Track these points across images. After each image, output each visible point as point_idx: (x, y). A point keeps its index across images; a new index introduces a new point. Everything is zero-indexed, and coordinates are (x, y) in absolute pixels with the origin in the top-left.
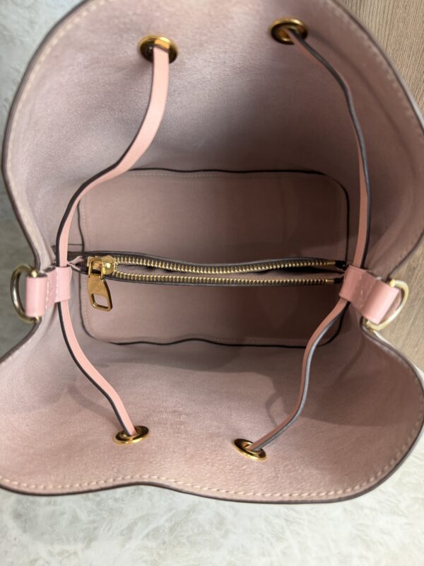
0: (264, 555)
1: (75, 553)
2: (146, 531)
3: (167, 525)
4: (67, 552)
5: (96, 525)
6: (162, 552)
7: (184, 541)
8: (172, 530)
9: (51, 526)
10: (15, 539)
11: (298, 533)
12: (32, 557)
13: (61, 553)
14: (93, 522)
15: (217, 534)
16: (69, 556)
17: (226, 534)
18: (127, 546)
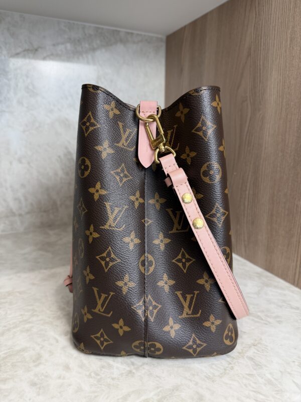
3: (156, 398)
9: (60, 392)
14: (94, 392)
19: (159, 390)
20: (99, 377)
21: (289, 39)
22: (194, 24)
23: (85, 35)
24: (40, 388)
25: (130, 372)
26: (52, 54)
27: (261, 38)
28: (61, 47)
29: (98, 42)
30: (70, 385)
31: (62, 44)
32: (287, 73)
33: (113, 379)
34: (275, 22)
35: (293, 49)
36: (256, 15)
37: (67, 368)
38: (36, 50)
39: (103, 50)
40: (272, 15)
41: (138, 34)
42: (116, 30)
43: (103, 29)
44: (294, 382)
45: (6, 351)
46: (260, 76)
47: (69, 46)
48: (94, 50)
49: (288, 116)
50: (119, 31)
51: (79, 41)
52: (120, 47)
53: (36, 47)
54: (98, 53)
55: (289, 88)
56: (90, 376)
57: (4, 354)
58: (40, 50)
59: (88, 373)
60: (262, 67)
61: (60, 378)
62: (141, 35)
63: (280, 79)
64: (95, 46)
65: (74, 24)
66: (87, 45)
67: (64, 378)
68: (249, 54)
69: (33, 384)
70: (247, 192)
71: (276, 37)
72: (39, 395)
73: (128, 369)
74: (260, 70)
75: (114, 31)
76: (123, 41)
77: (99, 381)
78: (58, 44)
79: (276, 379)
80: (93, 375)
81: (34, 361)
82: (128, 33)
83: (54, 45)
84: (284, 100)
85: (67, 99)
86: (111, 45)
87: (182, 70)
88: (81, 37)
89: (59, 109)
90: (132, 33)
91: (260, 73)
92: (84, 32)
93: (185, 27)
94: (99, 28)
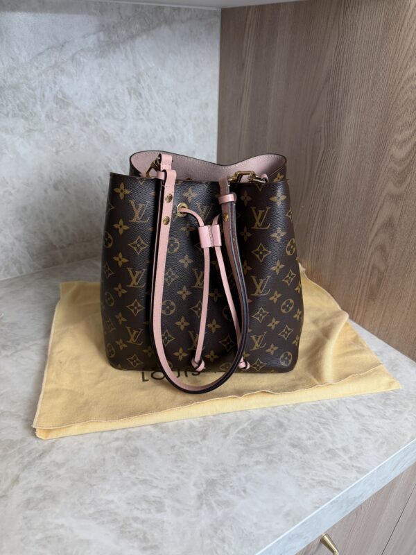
0: (310, 439)
1: (197, 442)
2: (237, 430)
3: (249, 427)
4: (192, 442)
5: (205, 429)
6: (249, 440)
7: (261, 434)
8: (252, 429)
10: (158, 437)
11: (328, 429)
12: (172, 445)
13: (189, 443)
15: (280, 430)
16: (194, 444)
17: (285, 430)
18: (228, 438)
19: (250, 421)
21: (371, 81)
22: (261, 9)
23: (121, 17)
26: (83, 50)
27: (342, 66)
28: (92, 38)
29: (138, 26)
31: (94, 33)
32: (366, 118)
34: (359, 55)
36: (339, 35)
38: (63, 46)
40: (356, 45)
41: (186, 9)
42: (159, 7)
43: (142, 6)
44: (346, 407)
47: (101, 34)
48: (133, 37)
49: (362, 164)
50: (163, 8)
51: (114, 27)
52: (164, 31)
53: (62, 41)
54: (138, 41)
55: (366, 134)
58: (66, 45)
60: (340, 101)
62: (190, 10)
63: (358, 122)
64: (134, 32)
66: (124, 32)
68: (327, 80)
69: (155, 426)
70: (314, 228)
71: (358, 73)
72: (163, 433)
74: (338, 102)
75: (156, 8)
76: (168, 22)
77: (204, 419)
78: (89, 35)
82: (174, 9)
83: (84, 36)
84: (360, 146)
85: (104, 106)
86: (153, 28)
87: (243, 65)
88: (116, 21)
89: (95, 120)
90: (179, 8)
91: (338, 107)
92: (120, 14)
93: (249, 7)
94: (138, 6)
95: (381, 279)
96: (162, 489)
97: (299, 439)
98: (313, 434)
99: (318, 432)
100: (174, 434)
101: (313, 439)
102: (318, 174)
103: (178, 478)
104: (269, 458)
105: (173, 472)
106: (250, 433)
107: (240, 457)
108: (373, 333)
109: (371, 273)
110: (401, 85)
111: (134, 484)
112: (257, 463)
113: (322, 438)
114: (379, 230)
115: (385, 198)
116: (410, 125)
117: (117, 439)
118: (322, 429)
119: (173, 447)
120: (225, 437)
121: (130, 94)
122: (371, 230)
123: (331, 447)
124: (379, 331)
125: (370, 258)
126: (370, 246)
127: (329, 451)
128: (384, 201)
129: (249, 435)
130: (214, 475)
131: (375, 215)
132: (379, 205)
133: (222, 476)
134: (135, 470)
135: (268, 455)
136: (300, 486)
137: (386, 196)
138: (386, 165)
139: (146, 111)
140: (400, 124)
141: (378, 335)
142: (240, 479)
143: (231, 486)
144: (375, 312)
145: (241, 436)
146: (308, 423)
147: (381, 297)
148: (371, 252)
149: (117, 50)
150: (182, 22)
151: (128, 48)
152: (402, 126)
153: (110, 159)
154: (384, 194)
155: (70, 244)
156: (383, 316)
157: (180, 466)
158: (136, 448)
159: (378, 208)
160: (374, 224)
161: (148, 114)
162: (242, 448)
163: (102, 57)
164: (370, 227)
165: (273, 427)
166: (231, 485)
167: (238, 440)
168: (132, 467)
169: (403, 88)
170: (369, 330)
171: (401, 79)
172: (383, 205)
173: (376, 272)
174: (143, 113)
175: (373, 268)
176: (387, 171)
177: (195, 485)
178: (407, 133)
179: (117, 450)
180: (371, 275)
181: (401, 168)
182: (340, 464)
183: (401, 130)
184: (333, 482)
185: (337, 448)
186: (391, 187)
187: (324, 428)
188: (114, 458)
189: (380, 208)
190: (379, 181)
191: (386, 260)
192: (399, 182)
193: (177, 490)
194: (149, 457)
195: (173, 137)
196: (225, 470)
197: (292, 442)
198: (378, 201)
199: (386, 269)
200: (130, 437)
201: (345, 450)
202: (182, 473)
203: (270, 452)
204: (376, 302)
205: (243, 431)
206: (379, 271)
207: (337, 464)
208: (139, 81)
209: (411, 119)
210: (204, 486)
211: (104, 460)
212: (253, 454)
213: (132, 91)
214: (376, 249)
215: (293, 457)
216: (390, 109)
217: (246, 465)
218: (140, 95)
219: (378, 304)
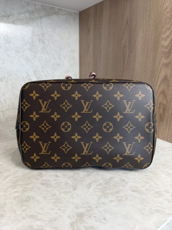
0: (143, 187)
1: (70, 192)
2: (96, 184)
3: (104, 183)
4: (67, 192)
5: (76, 184)
6: (104, 189)
7: (112, 186)
8: (106, 184)
9: (58, 186)
10: (44, 190)
11: (153, 181)
12: (53, 194)
14: (74, 184)
15: (123, 183)
16: (68, 192)
17: (127, 183)
18: (90, 189)
19: (104, 180)
20: (74, 178)
21: (148, 16)
22: (96, 6)
23: (36, 9)
24: (47, 185)
25: (88, 174)
26: (18, 19)
27: (133, 15)
28: (23, 15)
29: (43, 13)
30: (61, 182)
31: (24, 13)
32: (147, 33)
33: (81, 178)
34: (141, 7)
35: (150, 21)
36: (130, 3)
37: (57, 176)
38: (9, 16)
39: (46, 18)
40: (139, 4)
41: (64, 10)
42: (53, 7)
43: (45, 6)
44: (161, 171)
45: (22, 173)
46: (133, 34)
47: (27, 14)
48: (41, 17)
49: (148, 54)
50: (54, 8)
51: (33, 12)
52: (55, 17)
53: (8, 14)
54: (43, 20)
55: (148, 40)
56: (70, 178)
57: (22, 174)
58: (11, 16)
59: (68, 177)
60: (134, 30)
61: (55, 180)
62: (66, 10)
63: (143, 36)
64: (42, 16)
65: (30, 2)
66: (37, 15)
67: (57, 180)
68: (127, 23)
69: (43, 184)
71: (141, 15)
72: (48, 188)
73: (87, 173)
74: (133, 31)
75: (51, 7)
76: (56, 13)
77: (75, 179)
78: (21, 13)
79: (153, 171)
80: (71, 177)
81: (39, 175)
82: (59, 9)
83: (19, 14)
84: (146, 47)
85: (27, 45)
86: (50, 15)
87: (89, 31)
88: (34, 10)
89: (22, 51)
90: (61, 9)
91: (133, 33)
92: (35, 7)
93: (91, 7)
94: (44, 5)
95: (165, 109)
96: (44, 220)
97: (136, 187)
98: (144, 184)
99: (147, 183)
100: (55, 188)
101: (145, 187)
102: (127, 67)
103: (56, 213)
104: (119, 198)
105: (53, 209)
106: (105, 186)
107: (99, 199)
108: (164, 140)
109: (159, 107)
110: (162, 13)
111: (24, 218)
112: (111, 201)
113: (150, 186)
114: (160, 84)
115: (161, 67)
116: (169, 29)
117: (16, 192)
118: (149, 181)
119: (54, 195)
120: (89, 188)
121: (39, 41)
122: (156, 85)
123: (158, 190)
124: (167, 138)
125: (158, 99)
126: (157, 93)
127: (157, 193)
128: (161, 69)
129: (104, 187)
130: (82, 210)
131: (157, 77)
132: (159, 72)
133: (88, 210)
134: (26, 209)
135: (118, 197)
136: (143, 214)
137: (161, 66)
138: (160, 51)
139: (47, 50)
140: (164, 30)
141: (167, 140)
142: (100, 212)
143: (95, 217)
144: (164, 127)
145: (99, 187)
146: (140, 179)
147: (166, 118)
148: (157, 96)
149: (34, 22)
150: (63, 15)
151: (39, 22)
152: (165, 30)
153: (29, 70)
154: (160, 65)
155: (7, 110)
156: (169, 129)
157: (58, 206)
158: (29, 196)
159: (158, 73)
160: (157, 81)
161: (47, 51)
162: (100, 194)
163: (27, 23)
164: (156, 83)
165: (119, 182)
166: (95, 215)
167: (97, 190)
168: (24, 208)
169: (163, 14)
170: (162, 139)
171: (162, 10)
172: (161, 70)
173: (162, 106)
174: (45, 51)
175: (160, 104)
176: (160, 53)
177: (69, 217)
178: (168, 33)
179: (15, 198)
180: (159, 108)
181: (168, 50)
182: (166, 200)
183: (165, 32)
184: (165, 210)
185: (161, 191)
186: (164, 61)
187: (150, 181)
188: (12, 203)
189: (160, 72)
190: (157, 60)
191: (166, 98)
192: (167, 57)
193: (55, 221)
194: (37, 201)
195: (59, 63)
196: (90, 207)
197: (132, 189)
198: (158, 69)
199: (167, 103)
200: (26, 191)
201: (166, 191)
202: (60, 210)
203: (119, 195)
204: (164, 122)
205: (100, 184)
206: (163, 105)
207: (164, 199)
208: (43, 36)
209: (169, 26)
210: (76, 217)
211: (5, 204)
212: (108, 197)
213: (40, 40)
214: (160, 94)
215: (134, 197)
216: (158, 25)
217: (104, 203)
218: (44, 42)
219: (165, 123)
